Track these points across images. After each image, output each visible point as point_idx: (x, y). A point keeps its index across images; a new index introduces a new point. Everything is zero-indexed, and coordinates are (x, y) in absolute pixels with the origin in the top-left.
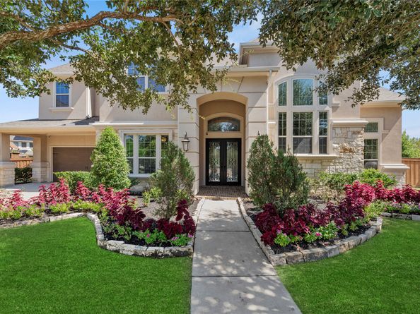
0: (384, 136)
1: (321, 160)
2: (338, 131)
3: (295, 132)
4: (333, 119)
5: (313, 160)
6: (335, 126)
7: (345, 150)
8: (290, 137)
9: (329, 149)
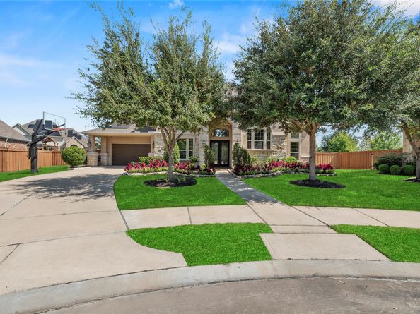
0: (302, 140)
1: (267, 152)
2: (275, 138)
3: (256, 139)
4: (273, 133)
5: (263, 152)
6: (274, 136)
7: (278, 147)
8: (253, 140)
9: (271, 147)
